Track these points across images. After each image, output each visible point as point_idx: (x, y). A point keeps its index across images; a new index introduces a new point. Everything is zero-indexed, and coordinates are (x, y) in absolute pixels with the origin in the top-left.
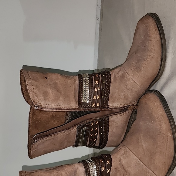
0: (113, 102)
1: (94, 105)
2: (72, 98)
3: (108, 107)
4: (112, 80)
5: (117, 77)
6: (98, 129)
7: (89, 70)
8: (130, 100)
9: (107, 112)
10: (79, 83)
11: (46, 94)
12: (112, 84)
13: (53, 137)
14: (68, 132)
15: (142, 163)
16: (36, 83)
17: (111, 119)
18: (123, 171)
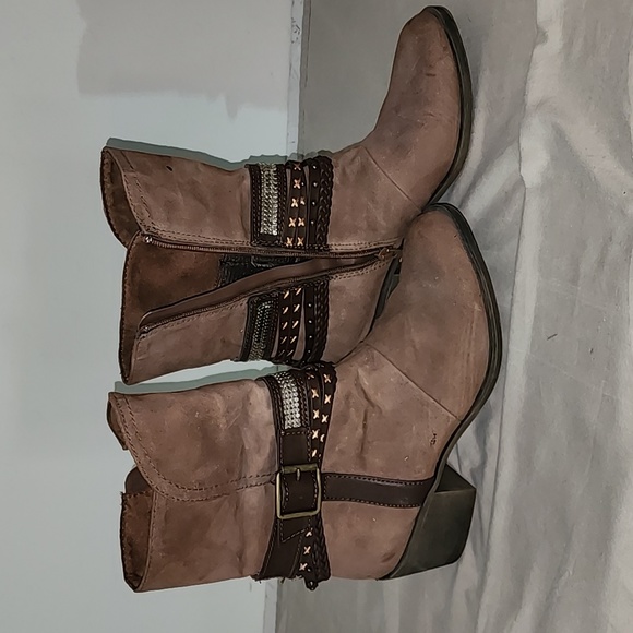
0: (341, 237)
1: (289, 242)
2: (235, 220)
3: (327, 250)
4: (336, 180)
5: (348, 171)
6: (300, 308)
7: (277, 155)
8: (383, 232)
9: (324, 264)
10: (252, 184)
11: (170, 206)
12: (336, 190)
13: (188, 324)
14: (223, 311)
15: (411, 383)
16: (146, 178)
17: (336, 282)
18: (365, 402)
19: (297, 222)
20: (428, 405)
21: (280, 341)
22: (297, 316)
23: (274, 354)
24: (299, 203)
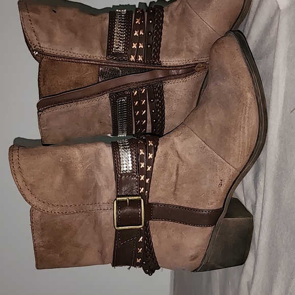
0: (169, 56)
1: (133, 58)
2: (96, 44)
3: (160, 64)
4: (166, 19)
5: (175, 14)
6: (146, 102)
7: (129, 5)
8: (197, 53)
10: (109, 24)
12: (167, 26)
13: (70, 108)
14: (94, 102)
15: (207, 147)
16: (36, 16)
17: (168, 86)
18: (177, 159)
19: (138, 45)
20: (217, 161)
21: (136, 123)
22: (144, 107)
23: (134, 133)
24: (139, 33)
